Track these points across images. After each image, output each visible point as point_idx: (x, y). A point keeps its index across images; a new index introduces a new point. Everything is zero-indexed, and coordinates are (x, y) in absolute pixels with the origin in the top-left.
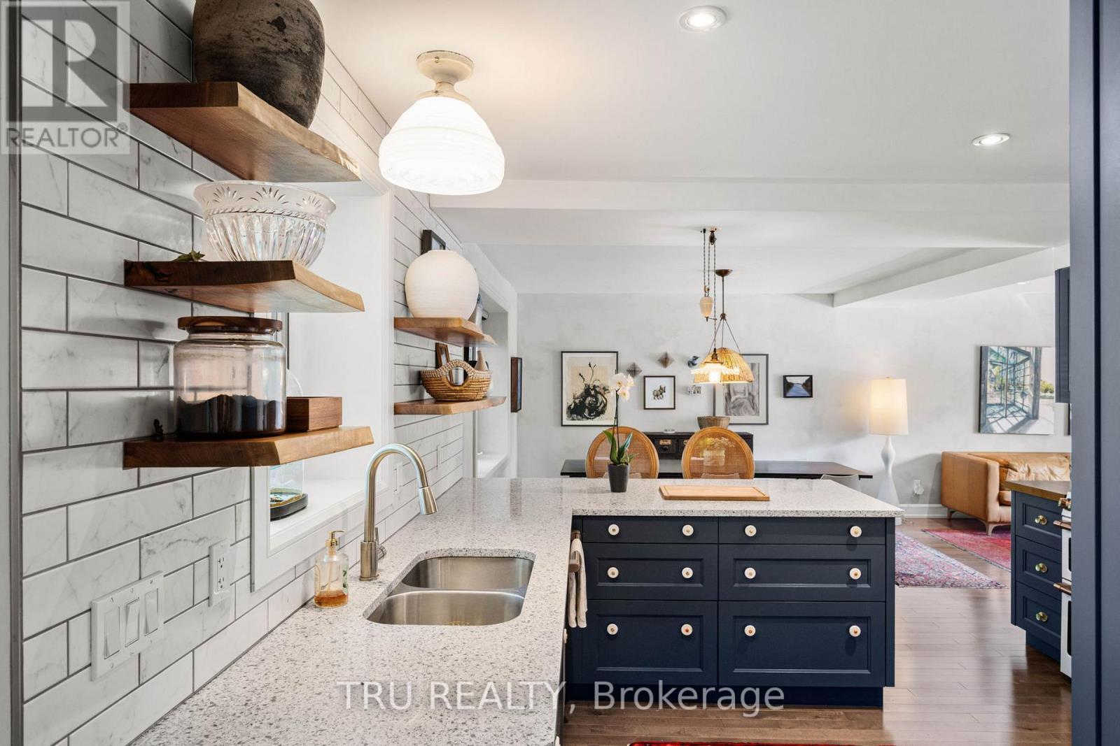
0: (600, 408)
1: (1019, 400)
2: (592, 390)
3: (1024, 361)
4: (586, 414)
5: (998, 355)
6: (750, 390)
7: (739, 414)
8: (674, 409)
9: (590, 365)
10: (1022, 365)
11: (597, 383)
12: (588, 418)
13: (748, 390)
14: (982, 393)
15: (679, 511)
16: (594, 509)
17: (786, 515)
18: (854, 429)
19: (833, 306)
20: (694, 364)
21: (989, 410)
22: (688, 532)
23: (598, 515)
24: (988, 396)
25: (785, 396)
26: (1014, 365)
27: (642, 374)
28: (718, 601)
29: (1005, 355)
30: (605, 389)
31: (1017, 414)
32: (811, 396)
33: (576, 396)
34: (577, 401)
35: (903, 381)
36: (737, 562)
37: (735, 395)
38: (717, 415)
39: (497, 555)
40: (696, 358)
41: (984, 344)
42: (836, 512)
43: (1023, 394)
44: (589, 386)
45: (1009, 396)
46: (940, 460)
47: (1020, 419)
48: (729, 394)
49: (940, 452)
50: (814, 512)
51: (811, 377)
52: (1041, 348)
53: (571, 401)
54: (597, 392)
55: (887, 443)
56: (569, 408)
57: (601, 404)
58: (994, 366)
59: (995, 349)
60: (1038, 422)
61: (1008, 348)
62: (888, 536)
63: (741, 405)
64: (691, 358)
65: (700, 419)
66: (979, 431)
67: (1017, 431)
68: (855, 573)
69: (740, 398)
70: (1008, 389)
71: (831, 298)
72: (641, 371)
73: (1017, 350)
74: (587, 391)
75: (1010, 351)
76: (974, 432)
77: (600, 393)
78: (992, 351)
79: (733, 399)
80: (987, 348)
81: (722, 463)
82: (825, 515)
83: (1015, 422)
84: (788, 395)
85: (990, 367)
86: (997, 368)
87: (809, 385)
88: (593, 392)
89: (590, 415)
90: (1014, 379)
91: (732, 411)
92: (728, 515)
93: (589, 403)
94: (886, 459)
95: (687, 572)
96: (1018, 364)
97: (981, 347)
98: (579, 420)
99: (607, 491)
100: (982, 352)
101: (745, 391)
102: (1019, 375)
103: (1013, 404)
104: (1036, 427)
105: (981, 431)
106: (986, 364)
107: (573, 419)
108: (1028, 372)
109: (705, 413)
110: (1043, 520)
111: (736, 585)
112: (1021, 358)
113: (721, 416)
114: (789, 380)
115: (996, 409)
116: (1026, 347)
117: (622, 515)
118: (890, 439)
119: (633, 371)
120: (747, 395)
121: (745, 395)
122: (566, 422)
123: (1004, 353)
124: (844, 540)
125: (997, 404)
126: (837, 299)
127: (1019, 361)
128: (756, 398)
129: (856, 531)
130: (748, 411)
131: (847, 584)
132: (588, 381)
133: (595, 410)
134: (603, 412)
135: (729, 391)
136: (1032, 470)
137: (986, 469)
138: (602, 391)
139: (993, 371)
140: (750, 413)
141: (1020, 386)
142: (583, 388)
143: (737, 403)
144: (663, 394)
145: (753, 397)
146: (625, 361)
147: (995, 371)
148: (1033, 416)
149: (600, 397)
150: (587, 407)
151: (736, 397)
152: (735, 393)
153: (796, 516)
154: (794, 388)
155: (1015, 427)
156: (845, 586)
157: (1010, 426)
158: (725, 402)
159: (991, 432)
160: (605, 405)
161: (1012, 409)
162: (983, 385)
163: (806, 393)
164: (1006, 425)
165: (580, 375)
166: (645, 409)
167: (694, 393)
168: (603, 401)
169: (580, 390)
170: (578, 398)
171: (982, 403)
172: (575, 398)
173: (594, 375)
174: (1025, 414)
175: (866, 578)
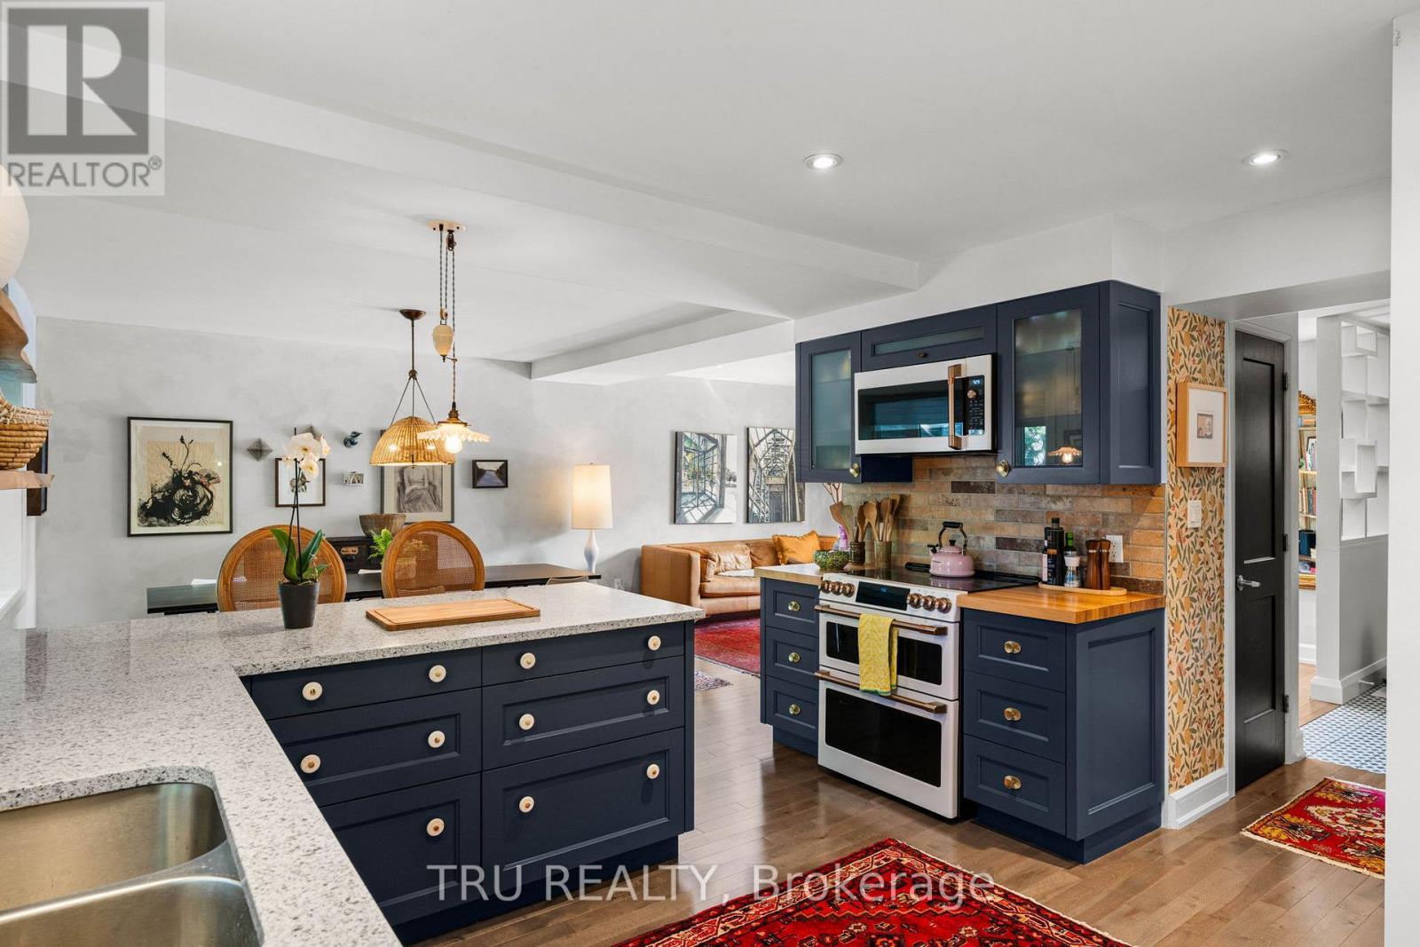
0: (201, 507)
1: (709, 488)
2: (186, 478)
3: (713, 449)
4: (176, 515)
5: (691, 441)
6: (431, 479)
7: (416, 511)
8: (324, 504)
9: (182, 440)
10: (711, 452)
11: (194, 469)
12: (178, 523)
13: (428, 478)
14: (678, 482)
15: (423, 646)
16: (276, 662)
17: (574, 633)
18: (551, 525)
19: (530, 377)
20: (353, 443)
21: (684, 499)
22: (438, 675)
23: (282, 670)
24: (683, 484)
25: (475, 486)
26: (705, 453)
27: (273, 456)
28: (481, 772)
29: (697, 442)
30: (209, 477)
31: (707, 503)
32: (506, 486)
33: (157, 488)
34: (158, 496)
35: (607, 468)
36: (508, 709)
37: (411, 485)
38: (387, 512)
39: (104, 790)
40: (356, 435)
41: (679, 430)
42: (633, 620)
43: (712, 483)
44: (180, 472)
45: (700, 484)
46: (640, 555)
47: (710, 508)
48: (403, 483)
49: (639, 546)
50: (608, 623)
51: (506, 462)
52: (726, 435)
53: (146, 496)
54: (195, 482)
55: (590, 539)
56: (143, 507)
57: (202, 500)
58: (688, 452)
59: (688, 435)
60: (724, 511)
61: (699, 435)
62: (687, 643)
63: (418, 498)
64: (349, 434)
65: (363, 518)
66: (675, 522)
67: (706, 521)
68: (653, 696)
69: (416, 489)
70: (700, 478)
71: (527, 368)
72: (271, 451)
73: (707, 437)
74: (177, 480)
75: (702, 438)
76: (670, 523)
77: (202, 484)
78: (686, 437)
79: (408, 490)
80: (682, 433)
81: (412, 575)
82: (622, 627)
83: (704, 510)
84: (478, 485)
85: (684, 453)
86: (690, 455)
87: (503, 472)
88: (188, 482)
89: (182, 516)
90: (704, 467)
91: (406, 506)
92: (497, 643)
93: (181, 500)
94: (589, 557)
95: (437, 738)
96: (708, 451)
97: (676, 433)
98: (161, 525)
99: (278, 629)
100: (677, 438)
101: (423, 479)
102: (709, 462)
103: (703, 493)
104: (722, 516)
105: (677, 521)
106: (681, 450)
107: (151, 525)
108: (716, 458)
109: (369, 509)
110: (795, 606)
111: (508, 743)
112: (711, 445)
113: (393, 513)
114: (480, 465)
115: (690, 498)
116: (714, 434)
117: (329, 664)
118: (594, 533)
119: (258, 451)
120: (426, 485)
121: (424, 485)
122: (135, 529)
123: (696, 440)
124: (640, 655)
125: (690, 493)
126: (535, 370)
127: (708, 448)
128: (439, 489)
129: (654, 643)
130: (428, 506)
131: (644, 712)
132: (180, 464)
133: (192, 510)
134: (205, 512)
135: (403, 480)
136: (722, 560)
137: (689, 559)
138: (205, 481)
139: (687, 458)
140: (431, 509)
141: (709, 475)
142: (170, 475)
143: (413, 496)
144: (307, 484)
145: (435, 487)
146: (244, 435)
147: (689, 458)
148: (719, 505)
149: (201, 490)
150: (178, 506)
151: (413, 487)
152: (411, 483)
153: (587, 632)
154: (485, 477)
155: (706, 516)
156: (641, 715)
157: (701, 515)
158: (397, 494)
159: (685, 522)
160: (210, 502)
161: (702, 498)
162: (678, 474)
163: (499, 482)
164: (697, 514)
165: (164, 454)
166: (277, 505)
167: (354, 482)
168: (205, 496)
169: (164, 479)
170: (160, 492)
171: (678, 492)
172: (153, 491)
173: (190, 454)
174: (713, 503)
175: (664, 701)
